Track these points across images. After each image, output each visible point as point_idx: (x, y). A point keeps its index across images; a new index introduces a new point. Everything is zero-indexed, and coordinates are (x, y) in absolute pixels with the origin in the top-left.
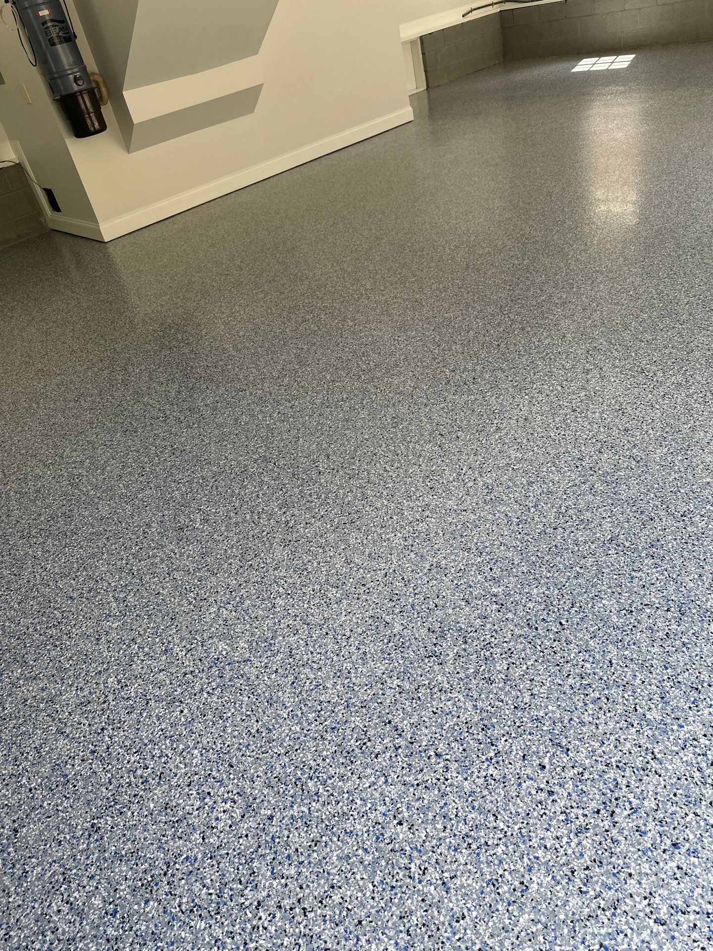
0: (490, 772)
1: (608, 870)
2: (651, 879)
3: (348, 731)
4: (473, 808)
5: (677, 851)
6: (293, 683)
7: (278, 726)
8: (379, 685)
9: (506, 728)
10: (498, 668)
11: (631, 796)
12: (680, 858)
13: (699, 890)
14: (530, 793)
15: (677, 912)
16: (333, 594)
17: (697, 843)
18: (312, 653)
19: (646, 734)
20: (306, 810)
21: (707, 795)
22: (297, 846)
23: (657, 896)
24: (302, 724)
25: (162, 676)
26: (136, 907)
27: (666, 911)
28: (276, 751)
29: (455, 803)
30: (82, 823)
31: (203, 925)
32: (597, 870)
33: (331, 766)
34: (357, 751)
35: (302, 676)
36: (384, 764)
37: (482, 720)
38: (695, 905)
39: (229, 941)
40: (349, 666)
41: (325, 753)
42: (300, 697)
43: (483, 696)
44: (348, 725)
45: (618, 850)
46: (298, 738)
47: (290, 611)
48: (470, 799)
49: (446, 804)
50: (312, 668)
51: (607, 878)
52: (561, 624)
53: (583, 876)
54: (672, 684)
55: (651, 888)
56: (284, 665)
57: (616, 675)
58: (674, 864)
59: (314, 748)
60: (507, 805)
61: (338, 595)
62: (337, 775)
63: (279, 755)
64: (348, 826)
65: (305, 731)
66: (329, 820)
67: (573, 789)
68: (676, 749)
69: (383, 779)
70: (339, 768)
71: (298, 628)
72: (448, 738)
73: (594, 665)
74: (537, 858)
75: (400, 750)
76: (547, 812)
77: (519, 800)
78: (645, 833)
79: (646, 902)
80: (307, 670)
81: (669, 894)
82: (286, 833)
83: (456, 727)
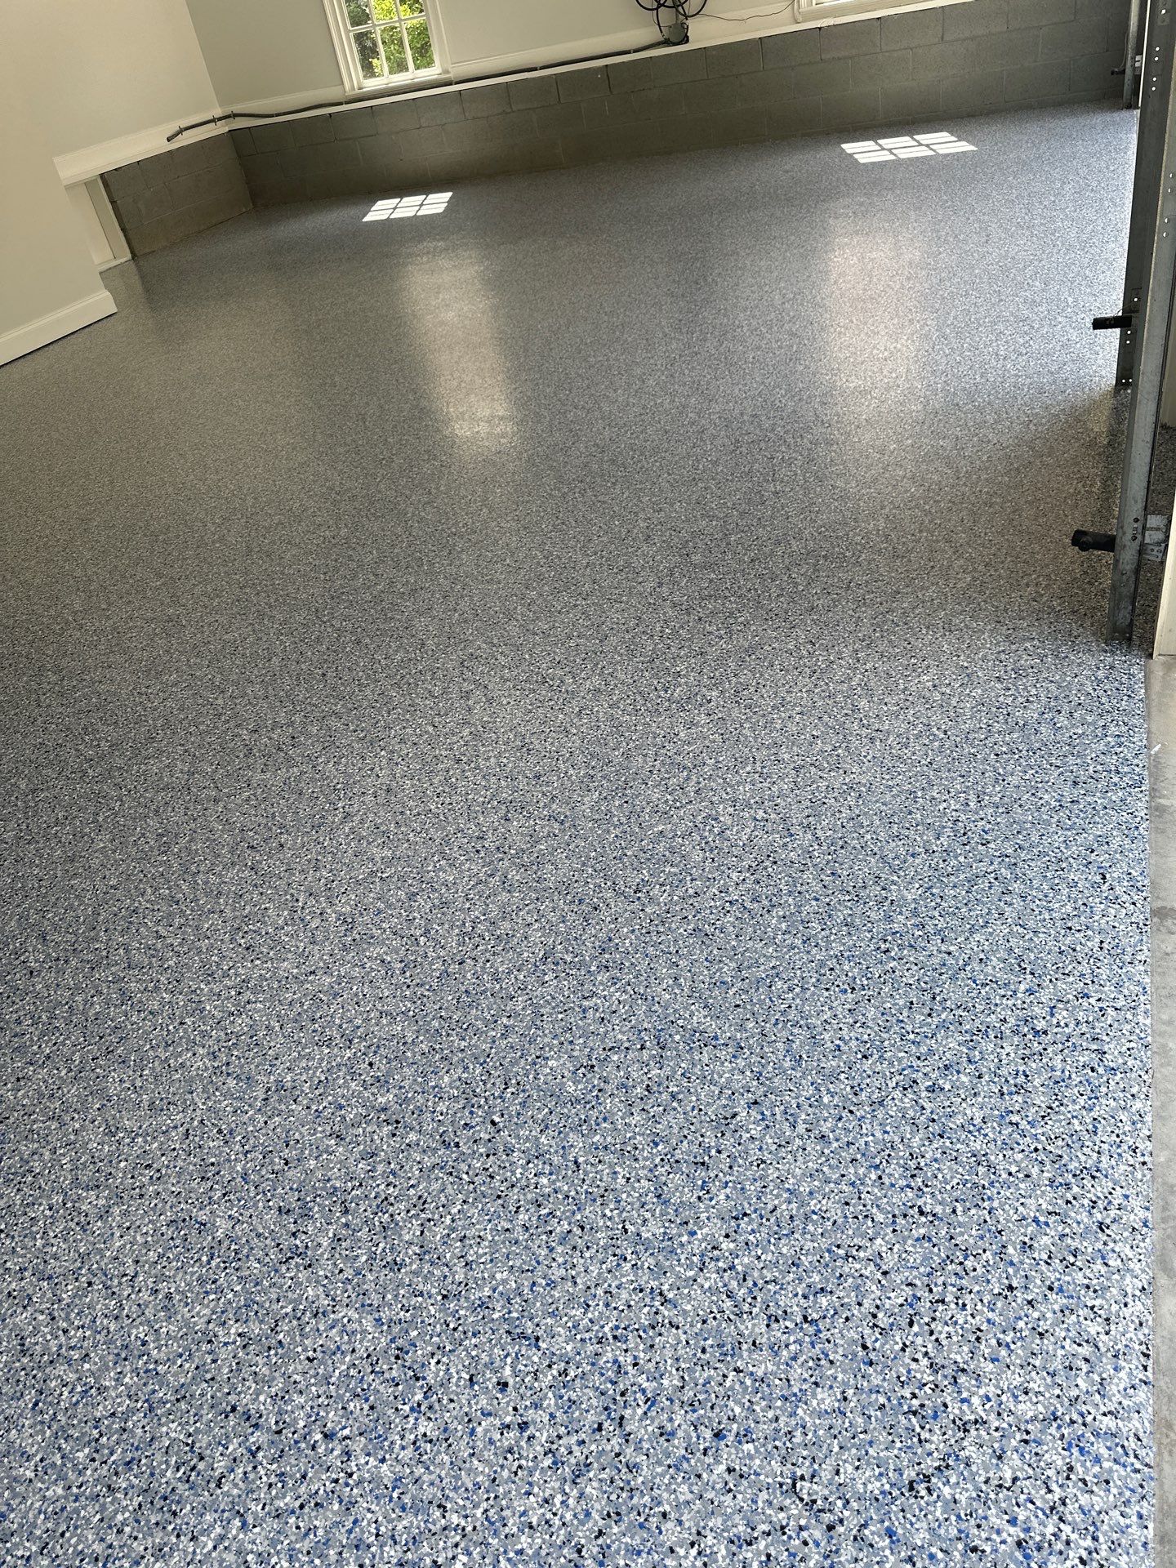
0: (421, 1430)
1: (631, 1522)
2: (695, 1508)
3: (159, 1457)
4: (403, 1509)
5: (722, 1443)
6: (36, 1404)
7: (17, 1501)
8: (205, 1347)
9: (435, 1339)
10: (407, 1238)
11: (642, 1379)
12: (728, 1455)
13: (764, 1496)
14: (491, 1442)
15: (740, 1547)
16: (92, 1201)
17: (747, 1418)
18: (65, 1331)
19: (646, 1265)
21: (746, 1332)
23: (708, 1532)
24: (65, 1478)
27: (724, 1552)
28: (19, 1553)
29: (370, 1512)
32: (616, 1530)
33: (136, 1538)
34: (181, 1487)
35: (54, 1383)
36: (235, 1492)
37: (393, 1341)
38: (763, 1523)
40: (141, 1331)
41: (120, 1517)
43: (389, 1296)
44: (156, 1445)
45: (640, 1479)
46: (63, 1509)
48: (395, 1495)
49: (355, 1522)
50: (69, 1362)
51: (632, 1538)
52: (493, 1123)
53: (595, 1550)
54: (667, 1167)
55: (697, 1525)
56: (14, 1375)
57: (587, 1182)
58: (723, 1467)
59: (98, 1516)
60: (458, 1478)
61: (102, 1202)
62: (150, 1551)
63: (29, 1557)
67: (556, 1404)
68: (691, 1273)
69: (237, 1523)
70: (152, 1535)
71: (30, 1292)
72: (341, 1397)
73: (554, 1177)
74: (521, 1552)
75: (260, 1454)
76: (523, 1462)
77: (476, 1462)
78: (673, 1434)
79: (694, 1552)
80: (61, 1369)
81: (725, 1521)
83: (352, 1372)
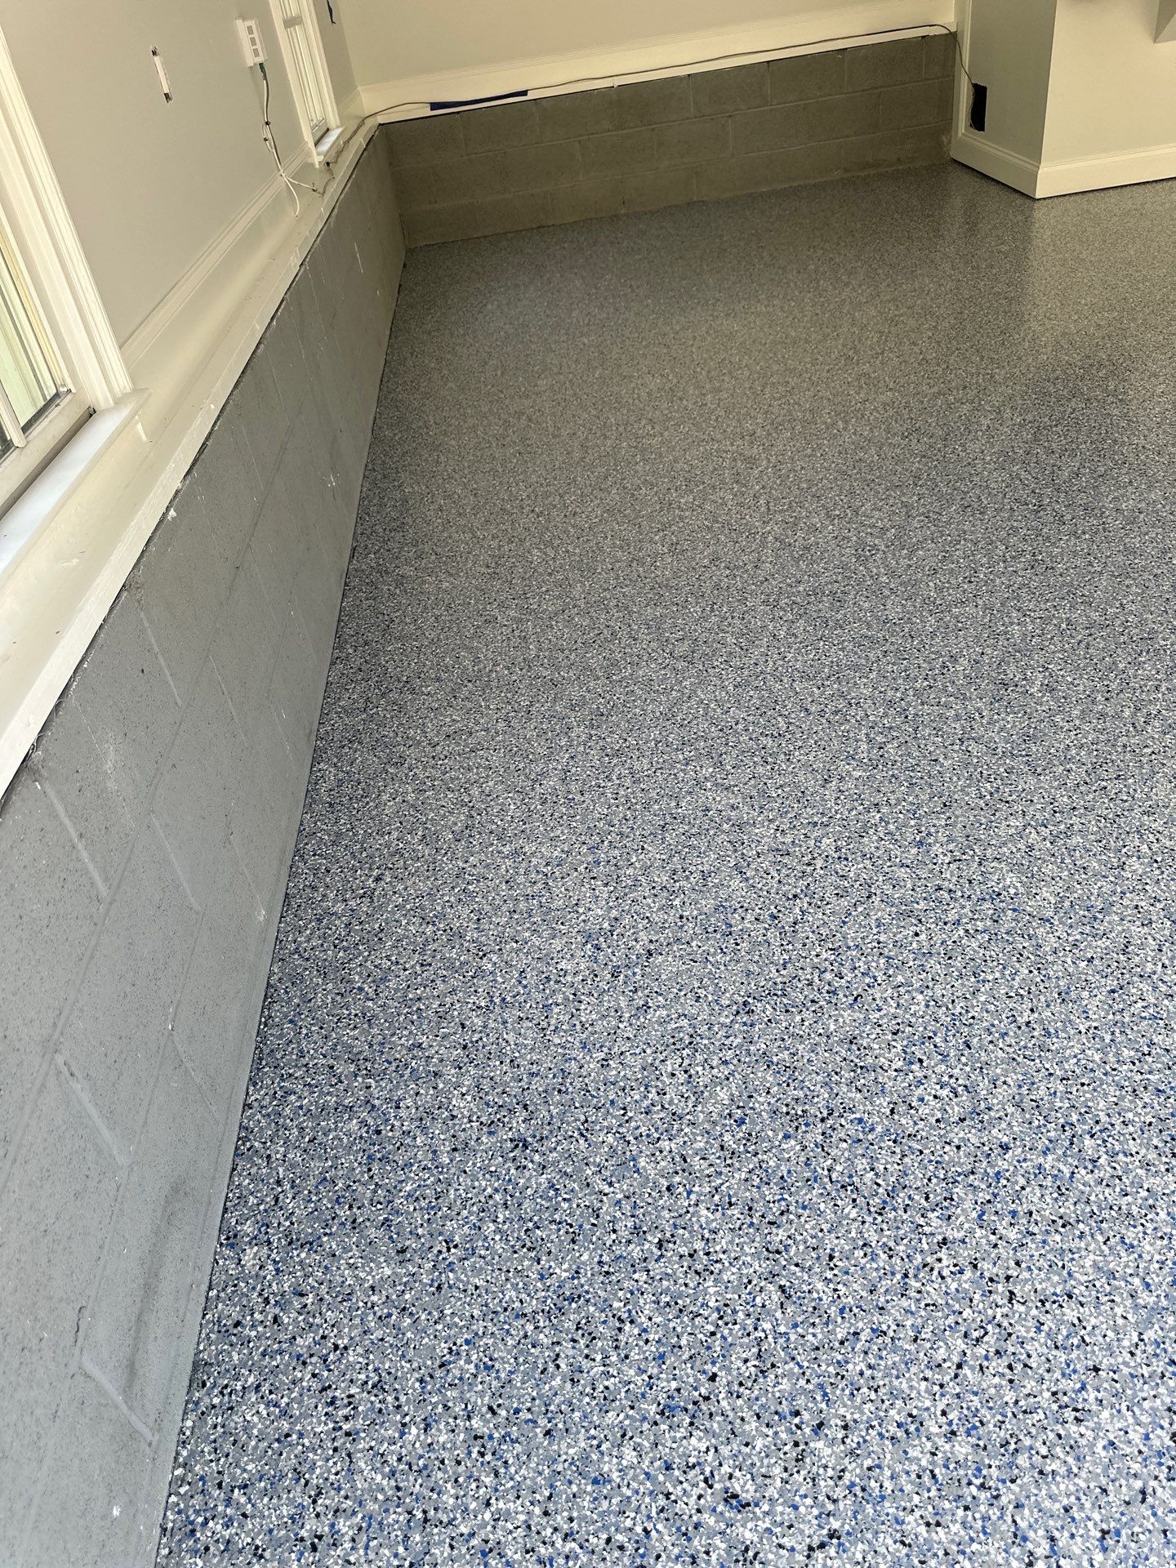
6: (1113, 991)
7: (1064, 1035)
20: (1067, 1171)
22: (1033, 1209)
24: (1106, 1054)
25: (902, 873)
26: (770, 1133)
28: (1047, 1066)
30: (733, 993)
31: (853, 1214)
33: (1134, 1139)
35: (1134, 991)
39: (884, 1257)
41: (1130, 1116)
42: (1118, 1017)
46: (1092, 1070)
47: (1147, 887)
50: (1155, 988)
56: (1108, 960)
59: (1115, 1099)
62: (1139, 1157)
63: (1051, 1074)
64: (1131, 1235)
65: (1108, 1067)
66: (1100, 1209)
70: (1148, 1149)
71: (1154, 918)
80: (1145, 986)
82: (1022, 1182)
